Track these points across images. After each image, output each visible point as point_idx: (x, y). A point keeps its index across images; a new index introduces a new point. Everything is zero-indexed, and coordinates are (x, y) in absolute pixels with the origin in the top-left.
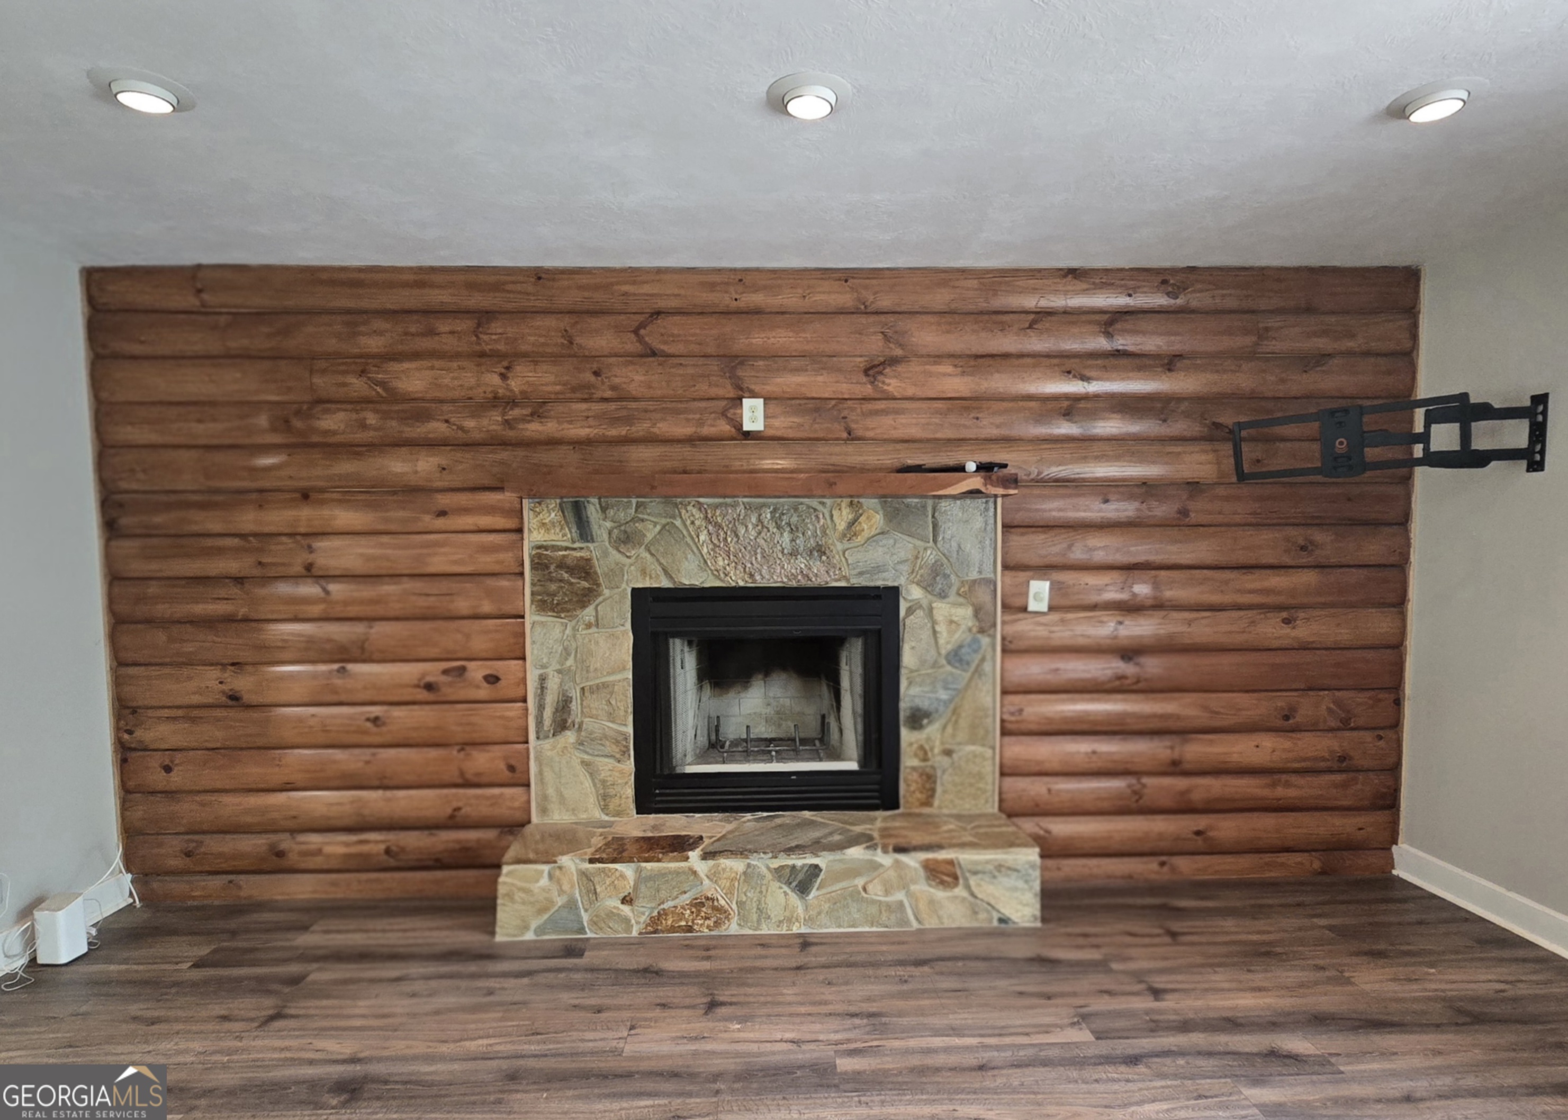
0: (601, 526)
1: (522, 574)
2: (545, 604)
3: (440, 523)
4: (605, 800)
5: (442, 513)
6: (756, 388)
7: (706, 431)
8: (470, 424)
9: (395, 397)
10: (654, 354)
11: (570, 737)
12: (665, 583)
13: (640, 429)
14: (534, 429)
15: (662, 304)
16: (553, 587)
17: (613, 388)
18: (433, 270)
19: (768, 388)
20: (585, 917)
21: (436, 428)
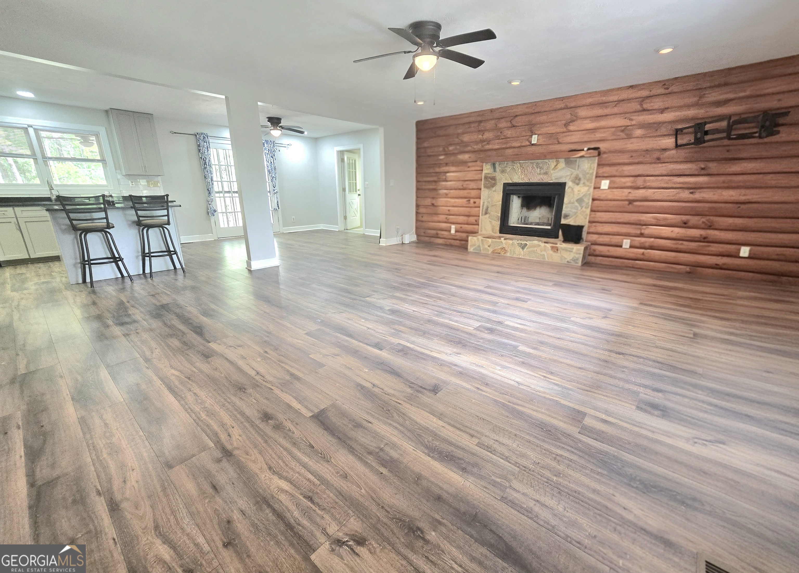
0: (498, 168)
1: (482, 180)
2: (485, 187)
3: (468, 169)
4: (493, 230)
5: (469, 167)
6: (536, 132)
7: (523, 144)
8: (475, 147)
9: (462, 142)
10: (514, 126)
11: (488, 215)
12: (511, 182)
13: (508, 145)
14: (487, 147)
15: (517, 114)
16: (487, 182)
17: (504, 136)
18: (471, 113)
19: (539, 132)
20: (482, 248)
21: (469, 148)
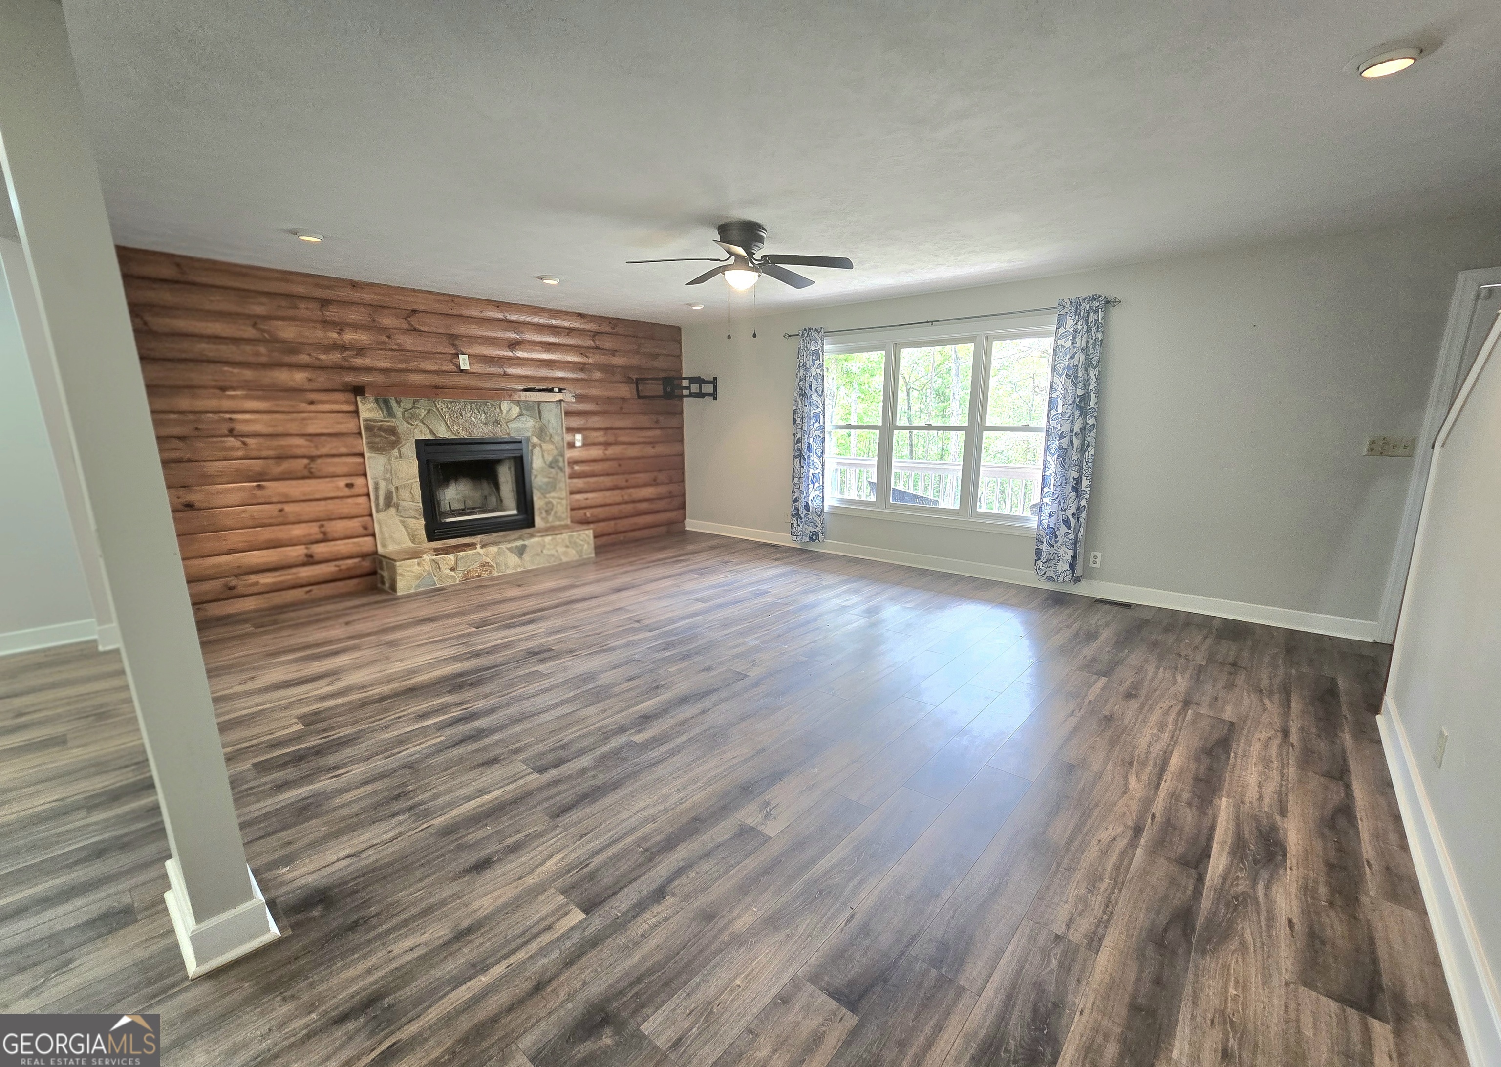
0: (398, 411)
1: (360, 434)
2: (373, 447)
3: (312, 408)
4: (413, 539)
5: (312, 403)
6: (464, 350)
7: (444, 368)
8: (323, 357)
9: (275, 340)
10: (415, 330)
11: (392, 511)
12: (429, 437)
13: (412, 365)
14: (358, 361)
15: (416, 307)
16: (377, 440)
17: (397, 345)
18: (291, 273)
19: (470, 351)
20: (435, 579)
21: (304, 358)
